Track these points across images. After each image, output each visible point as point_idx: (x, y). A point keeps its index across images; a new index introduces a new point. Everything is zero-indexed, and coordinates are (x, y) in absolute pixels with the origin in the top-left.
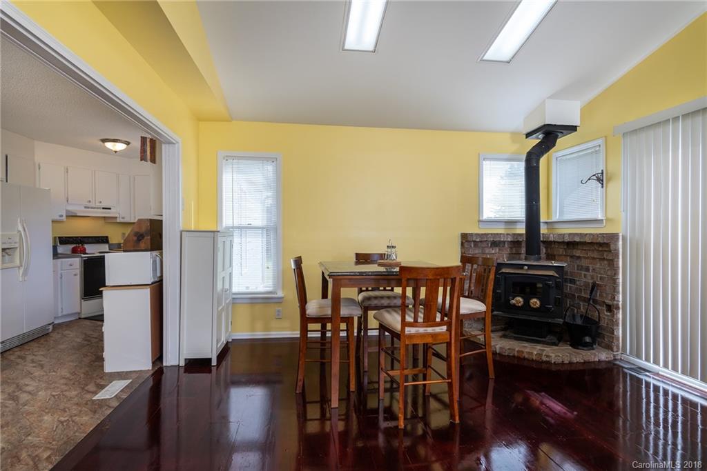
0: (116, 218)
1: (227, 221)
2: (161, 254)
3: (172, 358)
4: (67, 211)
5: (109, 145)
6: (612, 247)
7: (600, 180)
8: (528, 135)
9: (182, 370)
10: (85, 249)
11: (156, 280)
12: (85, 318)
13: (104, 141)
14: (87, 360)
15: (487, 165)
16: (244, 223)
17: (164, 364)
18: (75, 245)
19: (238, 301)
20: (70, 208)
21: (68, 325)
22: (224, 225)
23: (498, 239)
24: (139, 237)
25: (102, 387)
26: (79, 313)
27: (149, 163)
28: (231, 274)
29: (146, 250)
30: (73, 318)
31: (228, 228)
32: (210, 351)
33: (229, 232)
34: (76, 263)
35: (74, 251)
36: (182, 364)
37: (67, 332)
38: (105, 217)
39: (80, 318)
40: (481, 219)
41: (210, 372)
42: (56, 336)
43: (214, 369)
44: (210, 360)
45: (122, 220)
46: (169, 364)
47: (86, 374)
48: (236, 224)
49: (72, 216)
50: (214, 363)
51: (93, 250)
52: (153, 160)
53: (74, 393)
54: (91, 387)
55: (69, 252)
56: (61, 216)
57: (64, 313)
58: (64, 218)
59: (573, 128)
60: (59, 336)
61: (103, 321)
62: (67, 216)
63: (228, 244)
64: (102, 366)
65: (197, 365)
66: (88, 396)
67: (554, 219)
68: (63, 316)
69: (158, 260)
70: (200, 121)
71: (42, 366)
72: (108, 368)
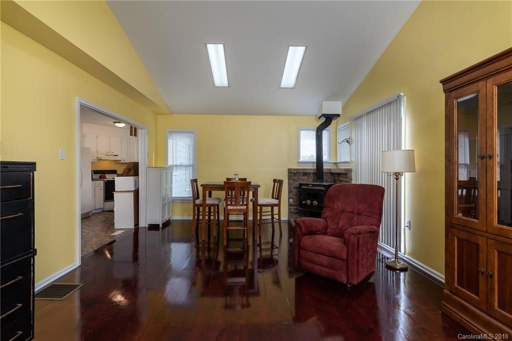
0: (120, 160)
1: (170, 163)
2: (138, 178)
3: (143, 224)
4: (97, 157)
5: (117, 124)
6: (349, 175)
7: (348, 142)
8: (320, 118)
9: (147, 229)
10: (105, 177)
11: (136, 189)
12: (106, 211)
13: (115, 122)
14: (107, 225)
15: (302, 133)
16: (178, 163)
17: (140, 226)
18: (100, 175)
19: (175, 201)
20: (99, 156)
21: (98, 213)
22: (169, 164)
23: (305, 172)
24: (129, 170)
25: (114, 232)
26: (103, 208)
27: (134, 137)
28: (171, 188)
29: (132, 176)
30: (100, 211)
31: (171, 166)
32: (159, 221)
33: (171, 167)
34: (101, 183)
35: (101, 177)
36: (147, 226)
37: (98, 216)
38: (115, 160)
39: (103, 211)
40: (299, 161)
41: (159, 230)
42: (93, 217)
43: (161, 229)
44: (159, 225)
45: (123, 162)
46: (141, 226)
47: (107, 228)
48: (175, 164)
49: (99, 160)
50: (161, 226)
51: (109, 177)
52: (135, 135)
53: (103, 233)
54: (110, 232)
55: (98, 178)
56: (94, 160)
57: (97, 208)
58: (96, 161)
59: (338, 116)
60: (94, 217)
61: (113, 212)
62: (97, 160)
63: (169, 174)
64: (114, 227)
65: (153, 227)
66: (108, 234)
67: (338, 161)
68: (95, 209)
69: (137, 180)
70: (158, 114)
71: (89, 226)
72: (116, 227)
